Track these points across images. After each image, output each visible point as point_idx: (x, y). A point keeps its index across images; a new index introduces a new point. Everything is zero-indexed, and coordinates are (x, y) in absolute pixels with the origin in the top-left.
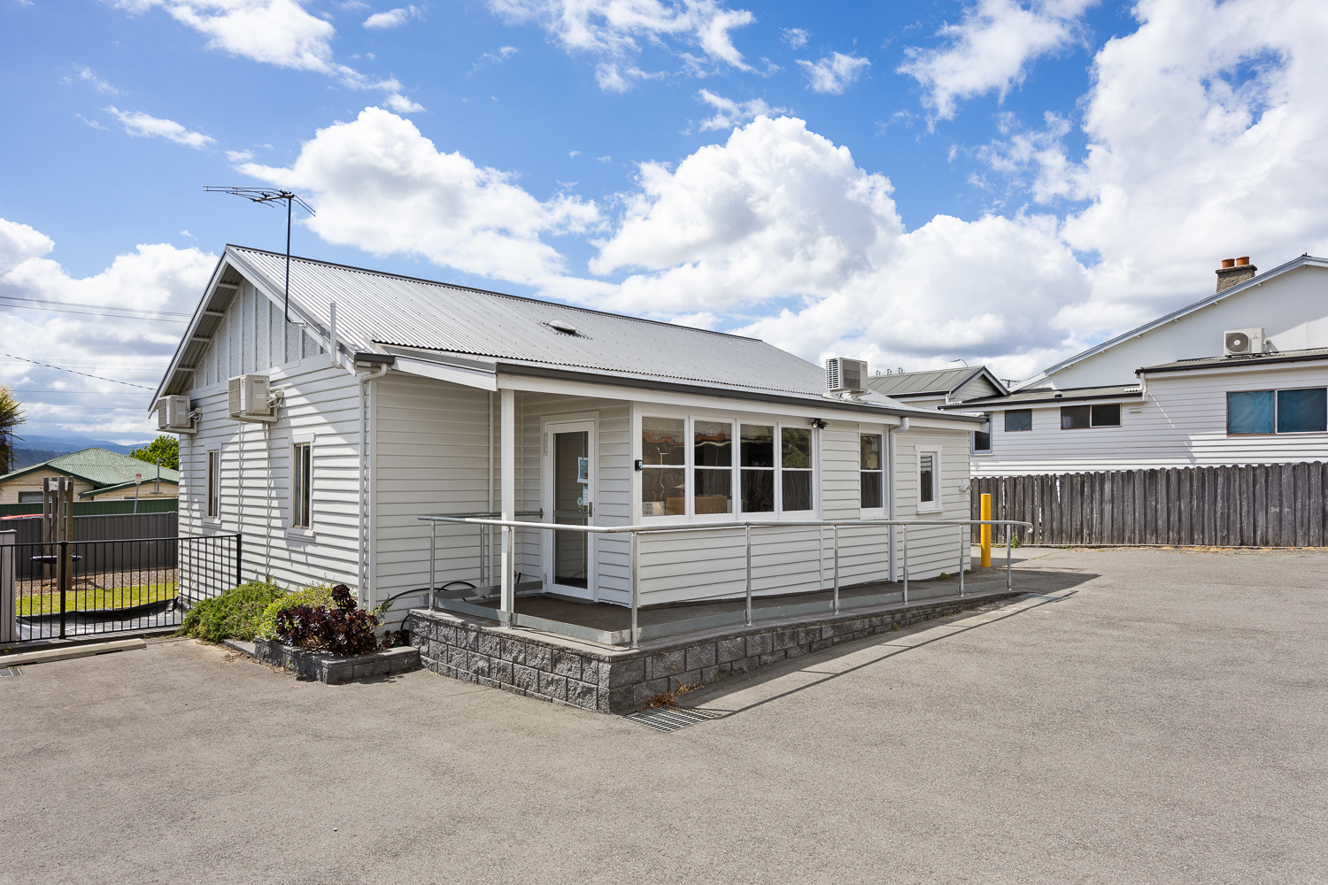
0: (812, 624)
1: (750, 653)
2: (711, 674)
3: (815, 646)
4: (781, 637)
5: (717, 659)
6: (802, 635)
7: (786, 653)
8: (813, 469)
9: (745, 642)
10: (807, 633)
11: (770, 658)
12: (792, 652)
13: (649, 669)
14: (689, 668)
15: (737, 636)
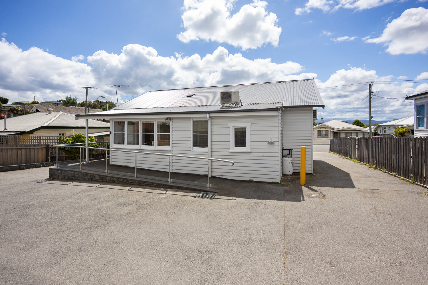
0: (92, 174)
1: (75, 176)
2: (66, 178)
3: (93, 180)
4: (83, 175)
5: (68, 175)
6: (89, 176)
7: (85, 179)
8: (171, 133)
9: (74, 173)
10: (91, 176)
11: (81, 179)
12: (86, 179)
13: (55, 172)
14: (62, 175)
15: (73, 171)
